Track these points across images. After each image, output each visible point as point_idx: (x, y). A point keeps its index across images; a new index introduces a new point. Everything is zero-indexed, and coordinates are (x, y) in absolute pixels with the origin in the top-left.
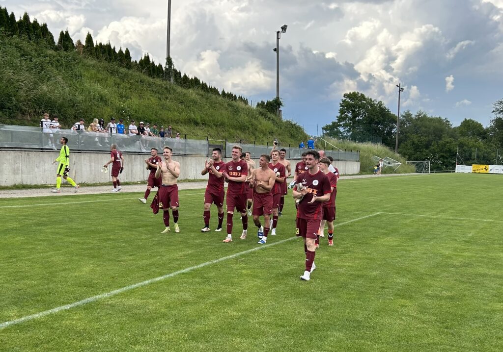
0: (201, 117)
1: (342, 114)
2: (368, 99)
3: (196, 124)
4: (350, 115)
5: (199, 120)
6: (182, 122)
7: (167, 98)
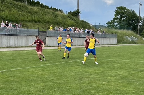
0: (38, 19)
1: (115, 17)
2: (128, 9)
3: (35, 22)
4: (119, 17)
5: (37, 20)
6: (28, 21)
7: (22, 11)
